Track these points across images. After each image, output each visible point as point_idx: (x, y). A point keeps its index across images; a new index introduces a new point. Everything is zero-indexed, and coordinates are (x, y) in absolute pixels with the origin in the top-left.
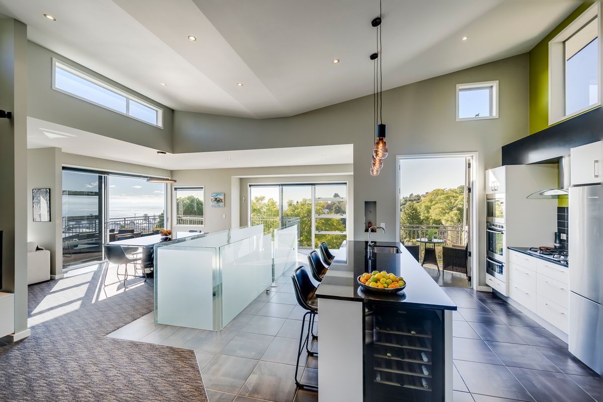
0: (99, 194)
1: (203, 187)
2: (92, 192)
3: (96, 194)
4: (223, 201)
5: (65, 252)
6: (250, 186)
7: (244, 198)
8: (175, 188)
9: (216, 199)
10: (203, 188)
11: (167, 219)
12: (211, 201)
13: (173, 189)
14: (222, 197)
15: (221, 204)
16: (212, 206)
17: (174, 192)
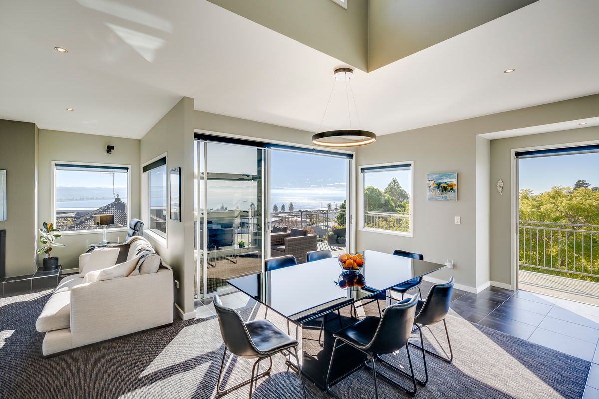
0: (257, 178)
1: (412, 162)
2: (248, 176)
3: (254, 178)
4: (455, 187)
5: (211, 257)
6: (518, 154)
7: (500, 183)
8: (362, 169)
9: (439, 184)
10: (410, 165)
11: (351, 218)
12: (427, 189)
13: (360, 171)
14: (452, 181)
15: (449, 195)
16: (430, 199)
17: (361, 174)
